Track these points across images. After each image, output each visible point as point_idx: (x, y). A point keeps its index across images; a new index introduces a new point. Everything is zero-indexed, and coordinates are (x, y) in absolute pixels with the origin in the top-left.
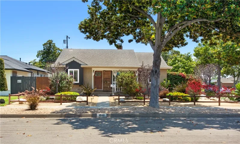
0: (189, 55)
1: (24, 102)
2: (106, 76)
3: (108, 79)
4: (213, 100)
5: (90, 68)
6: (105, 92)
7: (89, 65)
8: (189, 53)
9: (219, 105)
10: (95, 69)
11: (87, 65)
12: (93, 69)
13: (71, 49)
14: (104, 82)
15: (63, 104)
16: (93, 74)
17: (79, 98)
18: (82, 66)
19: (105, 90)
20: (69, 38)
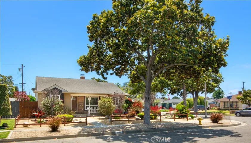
0: (119, 84)
1: (28, 125)
2: (80, 101)
3: (82, 103)
4: (166, 117)
5: (69, 94)
6: (79, 113)
7: (69, 92)
8: (118, 83)
9: (174, 121)
10: (74, 95)
11: (67, 91)
12: (71, 95)
13: (44, 77)
14: (78, 106)
15: (66, 125)
16: (72, 99)
17: (75, 120)
18: (63, 92)
19: (79, 112)
20: (24, 67)
